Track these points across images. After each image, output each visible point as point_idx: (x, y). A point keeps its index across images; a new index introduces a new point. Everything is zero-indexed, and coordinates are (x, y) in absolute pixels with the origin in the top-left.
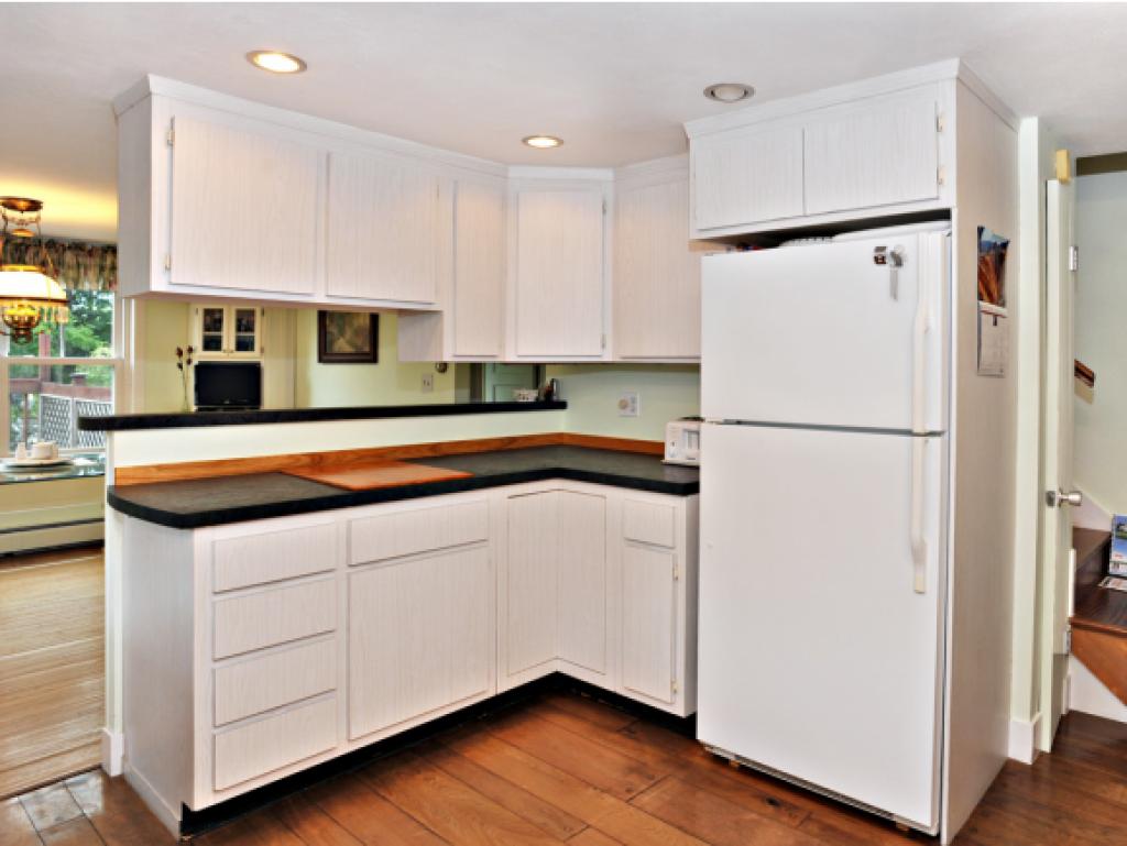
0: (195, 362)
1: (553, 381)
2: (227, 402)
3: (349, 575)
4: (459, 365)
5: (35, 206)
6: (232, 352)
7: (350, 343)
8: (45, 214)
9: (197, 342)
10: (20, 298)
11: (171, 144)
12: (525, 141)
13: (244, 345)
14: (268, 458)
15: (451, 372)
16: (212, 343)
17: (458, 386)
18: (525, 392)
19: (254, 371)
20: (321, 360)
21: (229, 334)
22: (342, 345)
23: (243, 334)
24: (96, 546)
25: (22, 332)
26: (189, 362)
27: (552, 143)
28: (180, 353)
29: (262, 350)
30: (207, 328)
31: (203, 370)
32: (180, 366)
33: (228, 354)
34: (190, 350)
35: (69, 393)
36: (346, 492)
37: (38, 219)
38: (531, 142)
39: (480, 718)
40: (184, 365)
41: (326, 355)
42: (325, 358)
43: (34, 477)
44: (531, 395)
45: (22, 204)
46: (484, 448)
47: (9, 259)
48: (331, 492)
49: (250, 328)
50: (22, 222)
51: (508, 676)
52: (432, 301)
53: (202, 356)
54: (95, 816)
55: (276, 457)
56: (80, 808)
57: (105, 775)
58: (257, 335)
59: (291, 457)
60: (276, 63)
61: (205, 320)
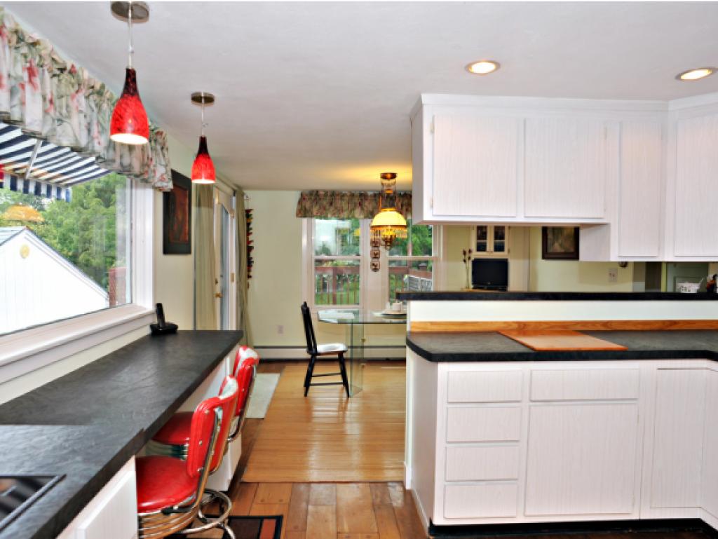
0: (472, 258)
1: (715, 277)
2: (489, 283)
3: (530, 407)
4: (636, 264)
5: (394, 176)
6: (492, 252)
7: (561, 245)
8: (398, 179)
9: (474, 247)
10: (387, 226)
11: (432, 132)
12: (678, 77)
13: (499, 248)
14: (492, 323)
15: (630, 269)
16: (481, 247)
17: (635, 279)
18: (686, 285)
19: (503, 264)
20: (544, 257)
21: (490, 242)
22: (556, 247)
23: (498, 241)
24: (402, 361)
25: (388, 244)
26: (469, 258)
27: (705, 73)
28: (465, 253)
29: (509, 251)
30: (479, 238)
31: (476, 263)
32: (465, 261)
33: (490, 254)
34: (470, 251)
35: (419, 275)
36: (531, 351)
37: (395, 183)
38: (685, 77)
39: (626, 531)
40: (467, 260)
41: (546, 255)
42: (546, 256)
43: (393, 321)
44: (693, 288)
45: (389, 176)
46: (647, 328)
47: (388, 205)
48: (521, 349)
49: (502, 237)
50: (389, 185)
51: (651, 508)
52: (602, 216)
53: (476, 255)
54: (397, 507)
55: (496, 322)
56: (391, 500)
57: (404, 487)
58: (506, 241)
59: (505, 323)
60: (483, 68)
61: (477, 233)
